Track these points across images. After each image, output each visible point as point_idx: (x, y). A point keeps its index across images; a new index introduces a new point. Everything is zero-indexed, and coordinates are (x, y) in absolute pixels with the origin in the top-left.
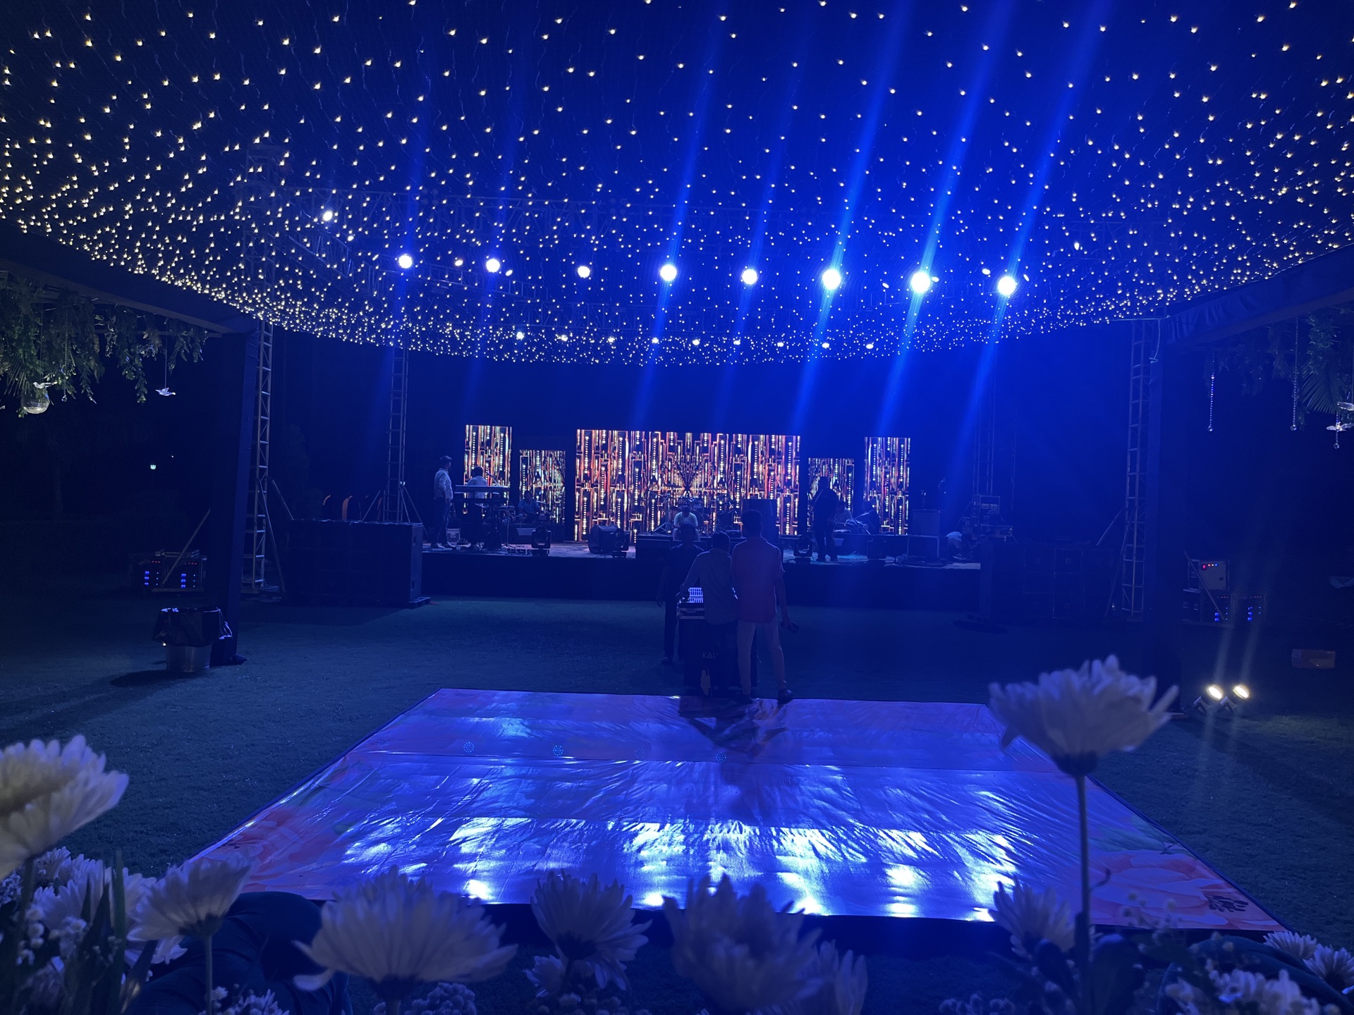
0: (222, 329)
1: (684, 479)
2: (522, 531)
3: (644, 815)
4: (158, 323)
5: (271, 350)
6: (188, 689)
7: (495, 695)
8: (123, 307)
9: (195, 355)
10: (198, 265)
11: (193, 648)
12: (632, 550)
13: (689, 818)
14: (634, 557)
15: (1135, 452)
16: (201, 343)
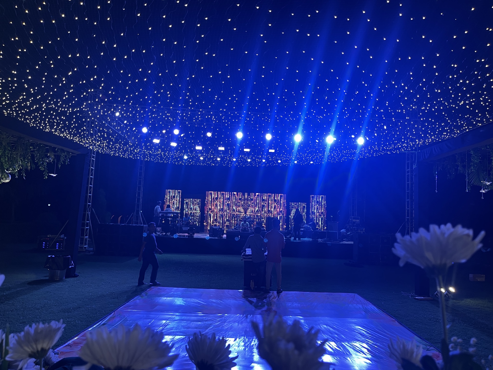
0: (77, 153)
1: (244, 210)
2: (184, 229)
3: (228, 335)
4: (53, 149)
5: (94, 161)
6: (56, 286)
7: (172, 289)
8: (41, 144)
9: (67, 162)
10: (69, 128)
11: (59, 271)
12: (225, 236)
13: (246, 336)
14: (226, 238)
15: (409, 201)
16: (69, 157)
